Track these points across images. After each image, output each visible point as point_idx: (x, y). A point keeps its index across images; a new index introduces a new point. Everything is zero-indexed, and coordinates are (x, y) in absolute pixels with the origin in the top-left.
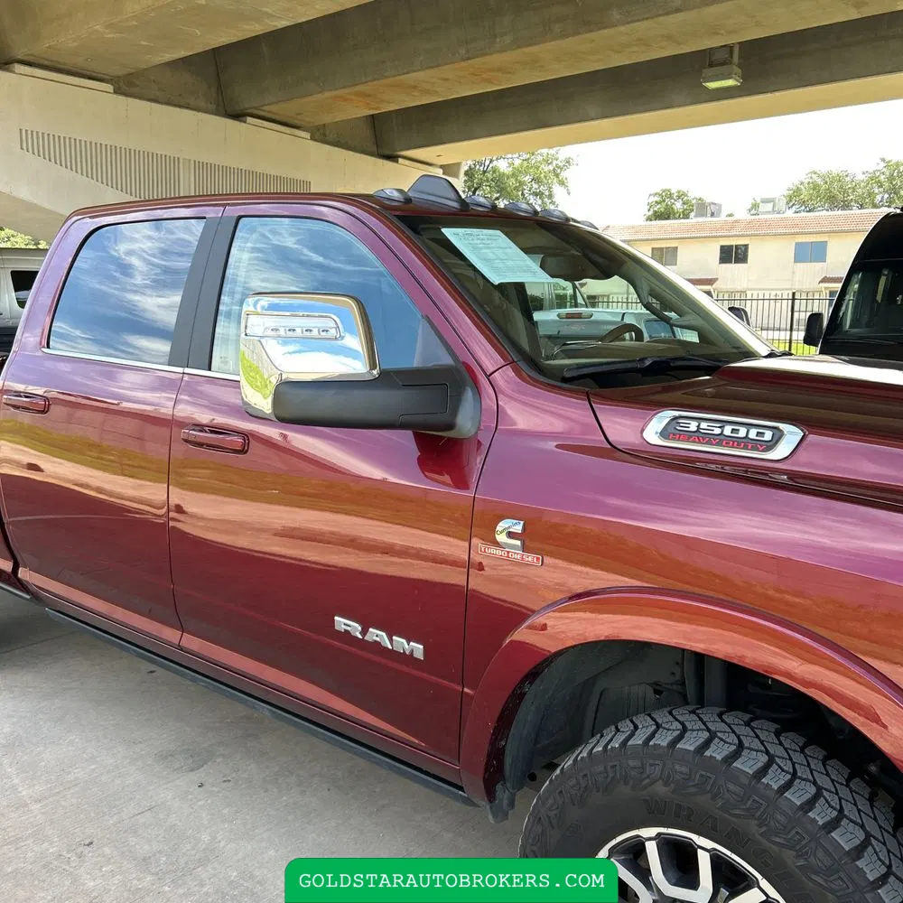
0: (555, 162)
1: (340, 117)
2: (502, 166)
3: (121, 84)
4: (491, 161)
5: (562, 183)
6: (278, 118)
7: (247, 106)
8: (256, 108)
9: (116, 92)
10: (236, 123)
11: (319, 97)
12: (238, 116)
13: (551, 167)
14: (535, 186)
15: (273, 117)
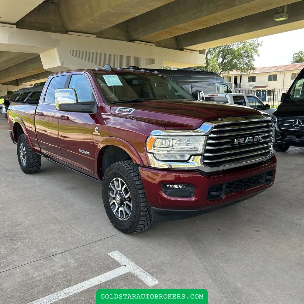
0: (253, 45)
1: (162, 39)
2: (235, 48)
3: (99, 34)
4: (230, 46)
5: (256, 52)
6: (144, 40)
7: (135, 38)
8: (137, 38)
9: (97, 37)
10: (131, 43)
11: (154, 33)
12: (132, 41)
13: (252, 47)
14: (246, 54)
15: (143, 40)
